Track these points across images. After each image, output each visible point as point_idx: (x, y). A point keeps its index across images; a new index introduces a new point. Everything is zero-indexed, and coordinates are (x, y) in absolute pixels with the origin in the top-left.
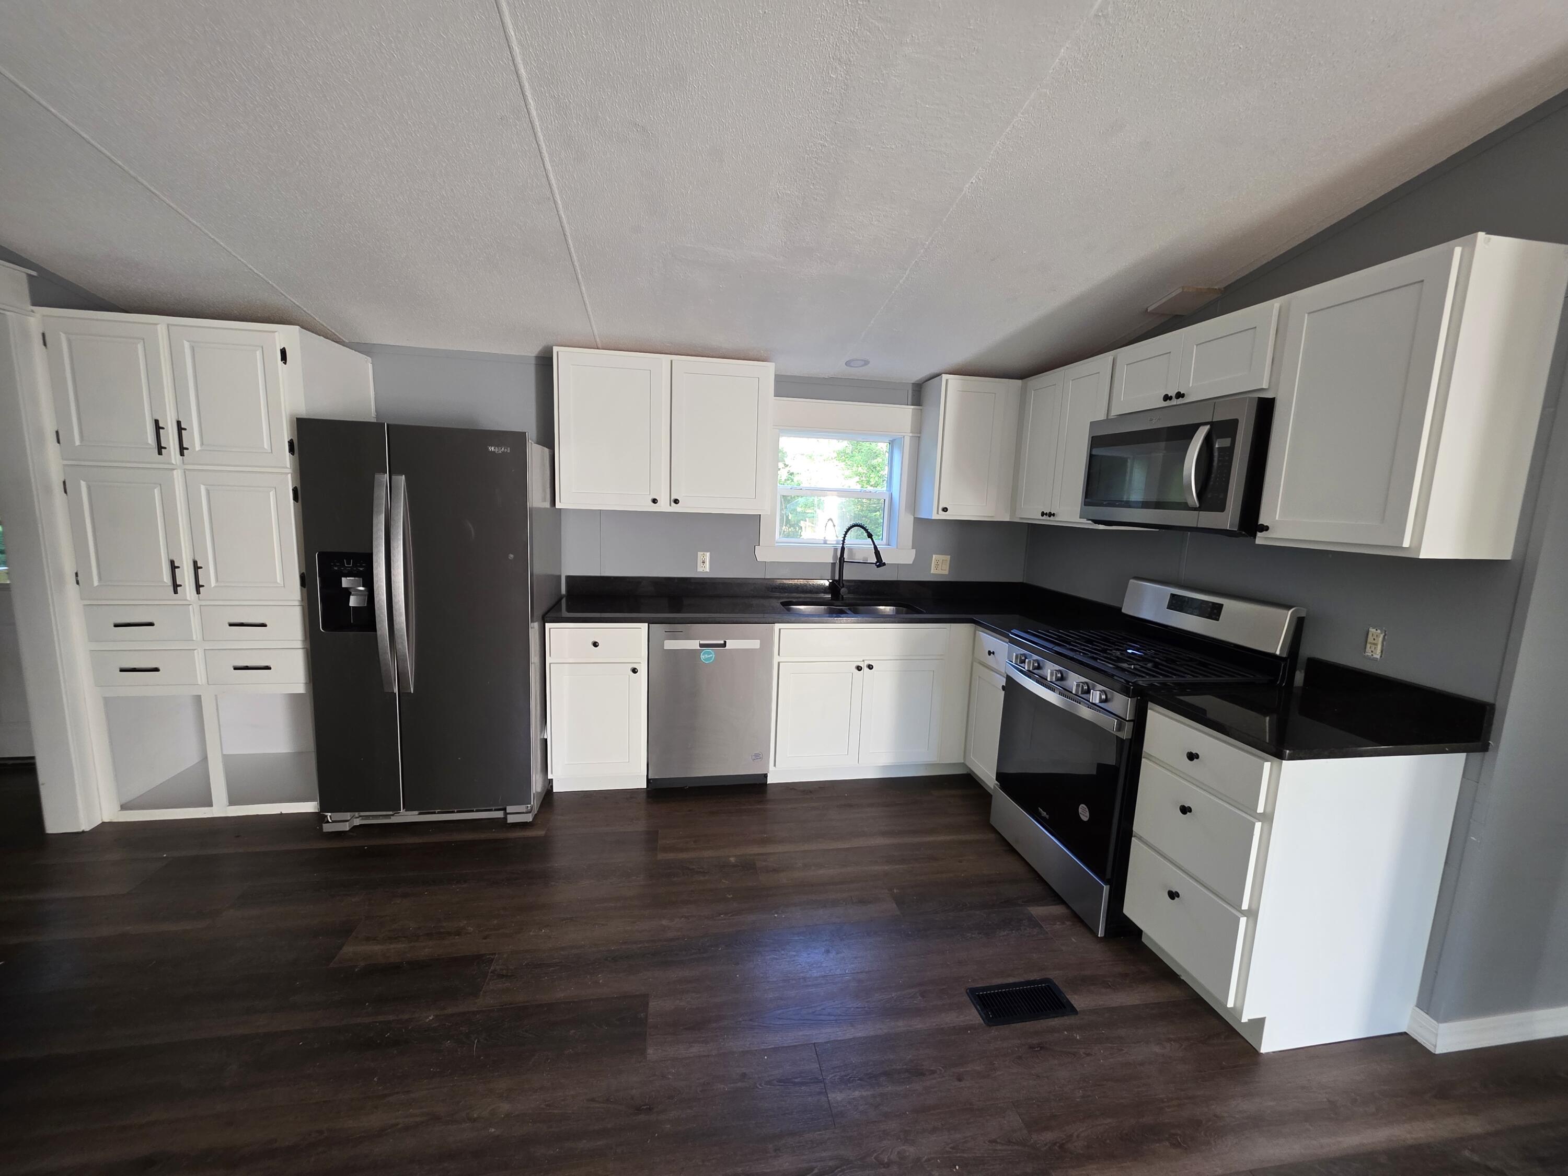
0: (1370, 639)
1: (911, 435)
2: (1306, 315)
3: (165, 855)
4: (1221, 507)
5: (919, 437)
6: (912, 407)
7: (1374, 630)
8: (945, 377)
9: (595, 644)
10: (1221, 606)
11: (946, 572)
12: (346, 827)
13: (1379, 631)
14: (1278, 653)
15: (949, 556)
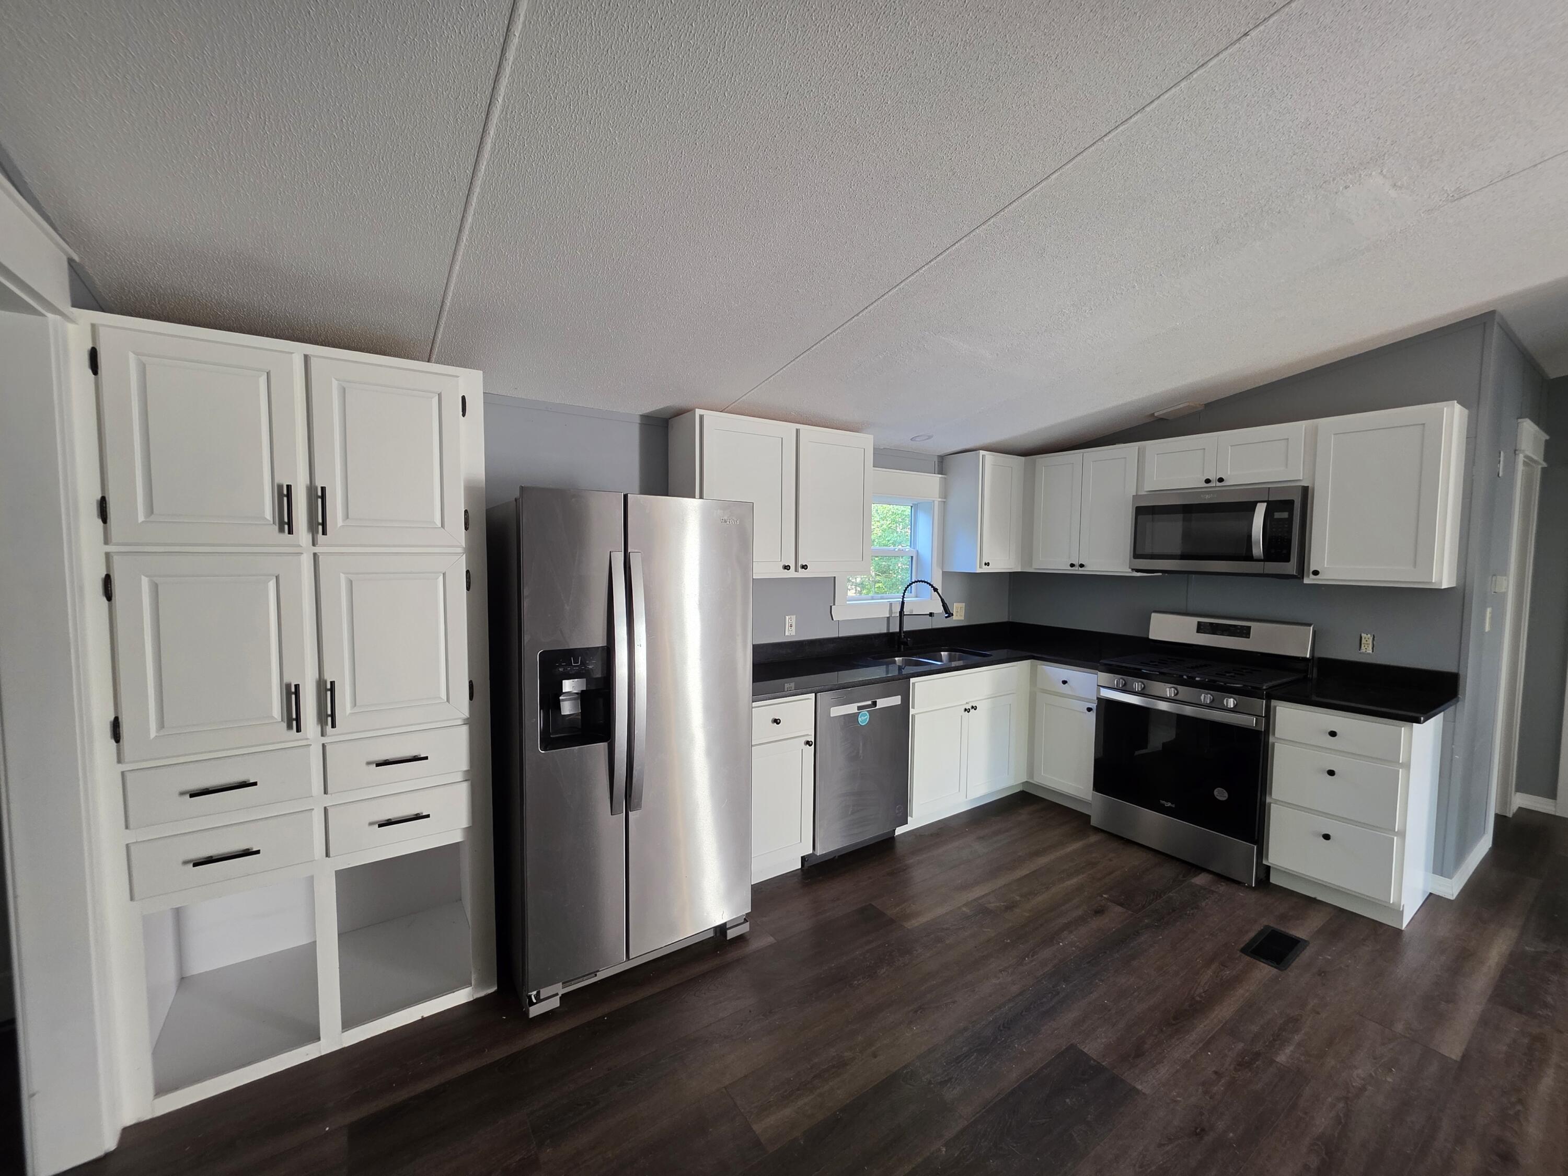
0: (1363, 641)
1: (940, 500)
2: (1333, 436)
3: (327, 1129)
4: (1287, 559)
5: (944, 502)
6: (940, 476)
7: (1365, 635)
8: (982, 452)
9: (776, 721)
10: (1249, 628)
11: (962, 618)
12: (555, 1003)
13: (1369, 635)
14: (1308, 656)
15: (964, 604)
